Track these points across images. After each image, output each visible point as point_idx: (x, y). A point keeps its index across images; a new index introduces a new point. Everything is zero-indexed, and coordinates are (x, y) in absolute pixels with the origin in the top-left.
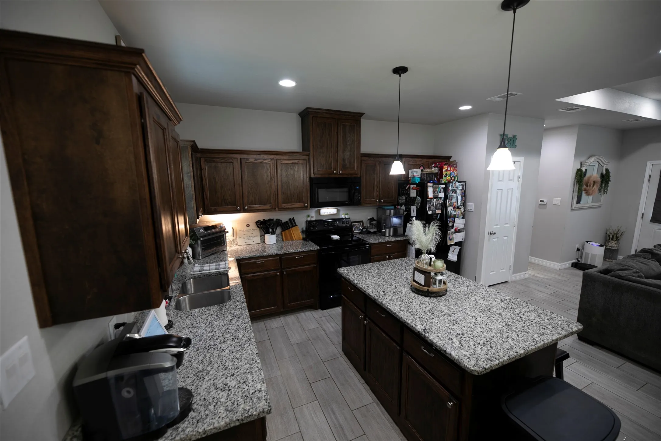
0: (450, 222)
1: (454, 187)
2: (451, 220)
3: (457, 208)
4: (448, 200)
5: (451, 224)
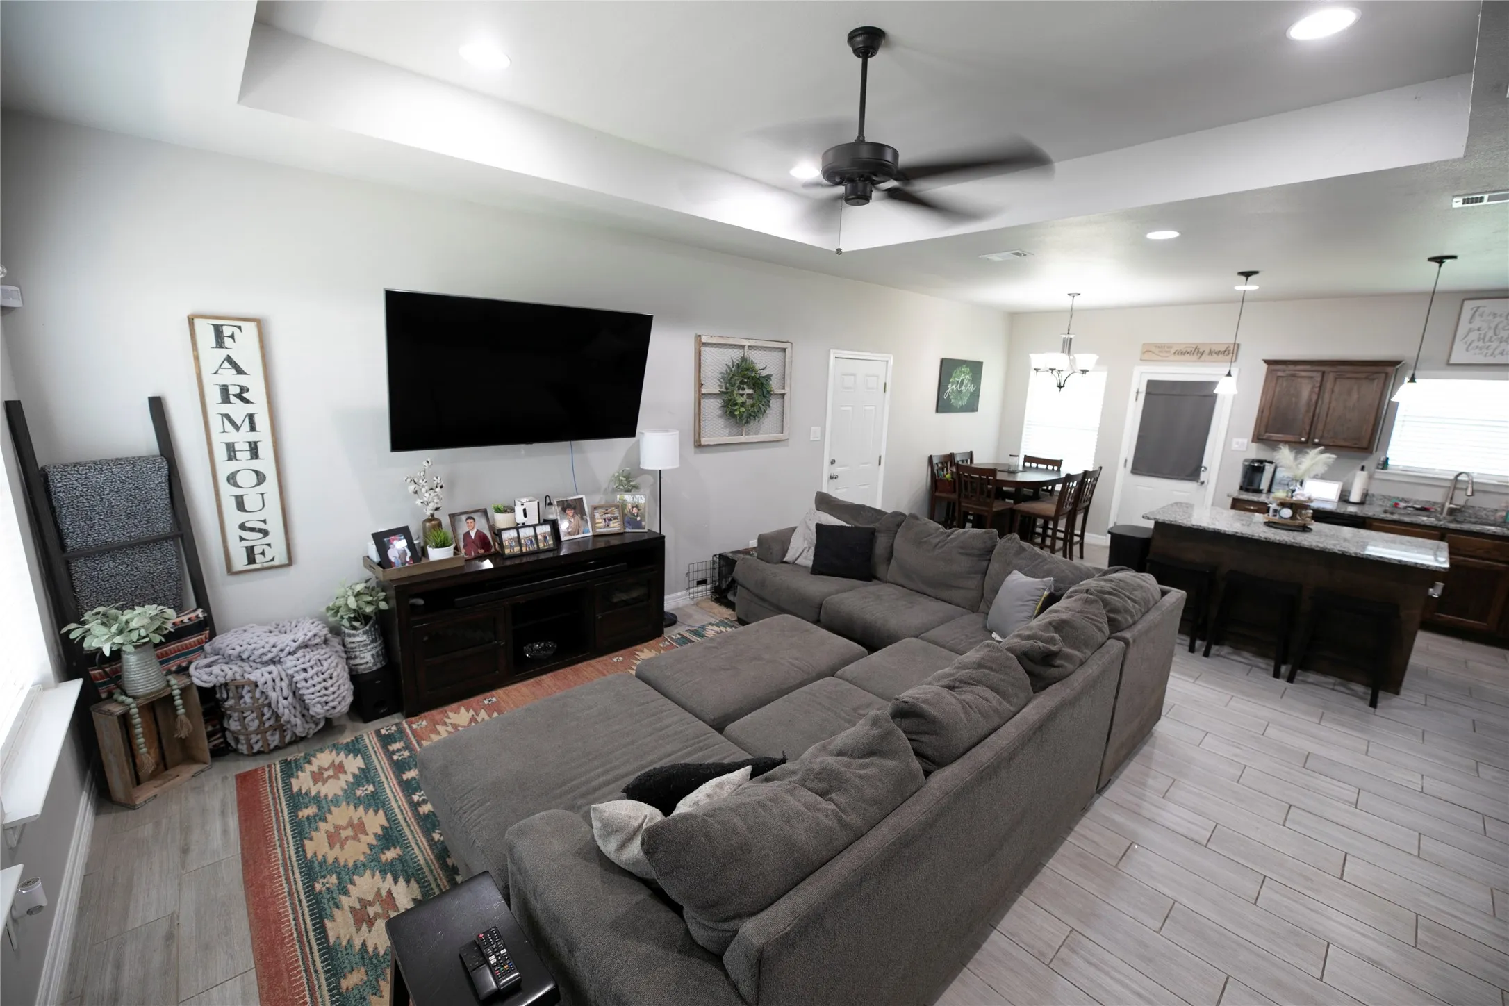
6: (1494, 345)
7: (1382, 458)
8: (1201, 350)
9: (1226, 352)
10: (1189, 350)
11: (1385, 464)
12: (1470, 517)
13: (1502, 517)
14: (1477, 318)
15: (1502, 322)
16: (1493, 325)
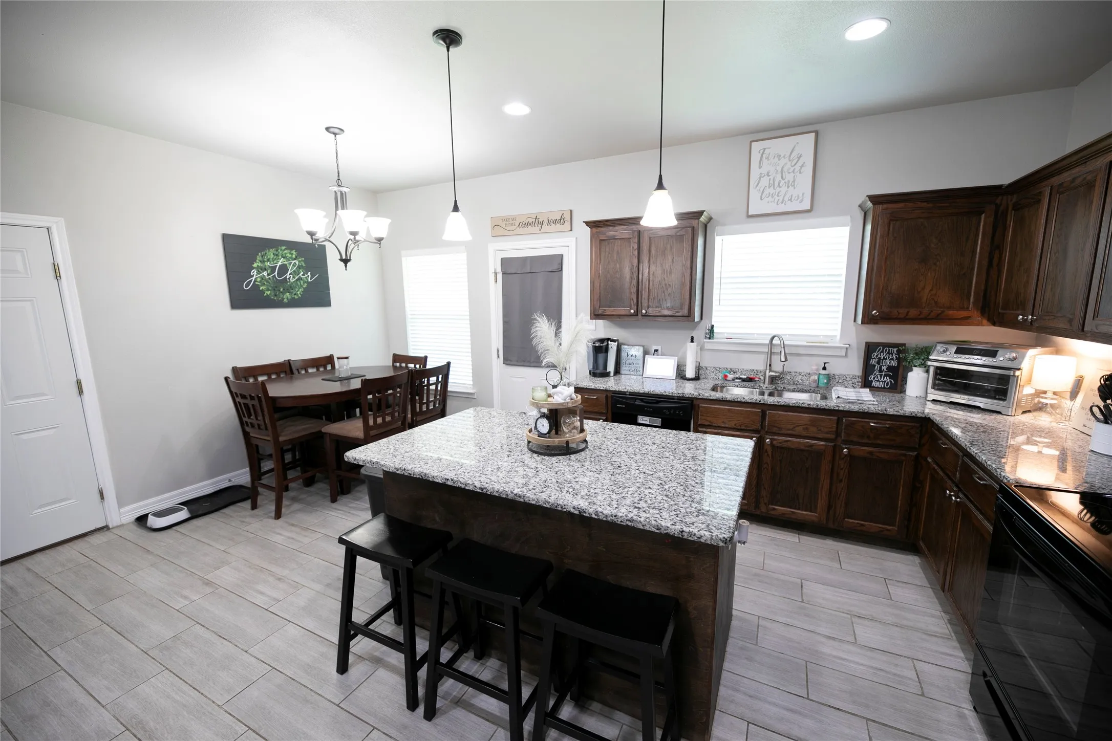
6: (783, 189)
7: (709, 326)
8: (541, 220)
9: (561, 221)
10: (530, 220)
11: (711, 333)
12: (789, 384)
13: (815, 381)
14: (765, 161)
15: (786, 164)
16: (779, 169)
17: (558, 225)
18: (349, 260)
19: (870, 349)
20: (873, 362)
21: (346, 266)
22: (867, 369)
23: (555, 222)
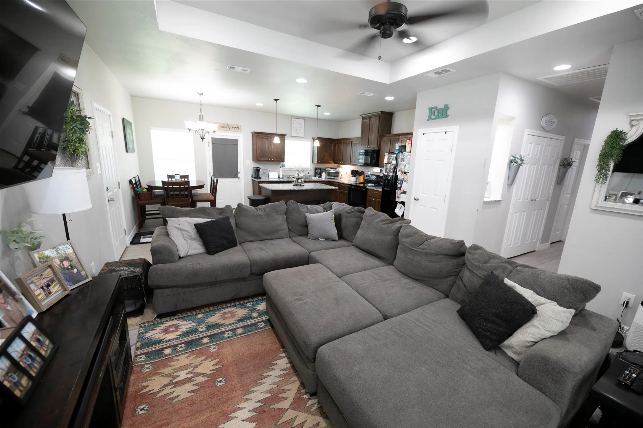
0: (399, 183)
1: (403, 157)
2: (400, 183)
3: (404, 174)
4: (398, 166)
5: (399, 186)
6: (298, 131)
7: (283, 164)
8: (229, 126)
11: (284, 166)
14: (295, 123)
16: (297, 126)
17: (236, 129)
18: (204, 139)
19: (316, 169)
20: (316, 172)
21: (203, 140)
22: (316, 173)
23: (235, 128)
